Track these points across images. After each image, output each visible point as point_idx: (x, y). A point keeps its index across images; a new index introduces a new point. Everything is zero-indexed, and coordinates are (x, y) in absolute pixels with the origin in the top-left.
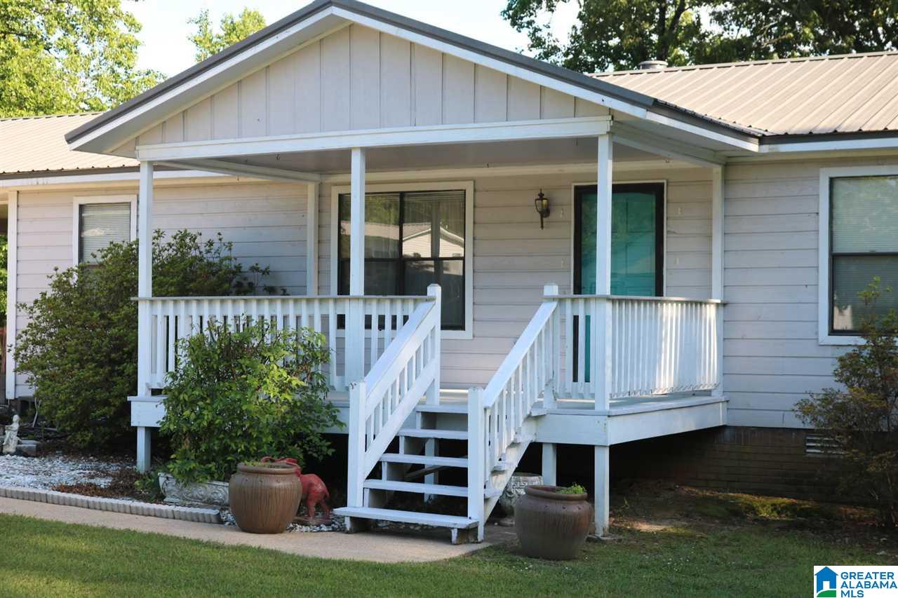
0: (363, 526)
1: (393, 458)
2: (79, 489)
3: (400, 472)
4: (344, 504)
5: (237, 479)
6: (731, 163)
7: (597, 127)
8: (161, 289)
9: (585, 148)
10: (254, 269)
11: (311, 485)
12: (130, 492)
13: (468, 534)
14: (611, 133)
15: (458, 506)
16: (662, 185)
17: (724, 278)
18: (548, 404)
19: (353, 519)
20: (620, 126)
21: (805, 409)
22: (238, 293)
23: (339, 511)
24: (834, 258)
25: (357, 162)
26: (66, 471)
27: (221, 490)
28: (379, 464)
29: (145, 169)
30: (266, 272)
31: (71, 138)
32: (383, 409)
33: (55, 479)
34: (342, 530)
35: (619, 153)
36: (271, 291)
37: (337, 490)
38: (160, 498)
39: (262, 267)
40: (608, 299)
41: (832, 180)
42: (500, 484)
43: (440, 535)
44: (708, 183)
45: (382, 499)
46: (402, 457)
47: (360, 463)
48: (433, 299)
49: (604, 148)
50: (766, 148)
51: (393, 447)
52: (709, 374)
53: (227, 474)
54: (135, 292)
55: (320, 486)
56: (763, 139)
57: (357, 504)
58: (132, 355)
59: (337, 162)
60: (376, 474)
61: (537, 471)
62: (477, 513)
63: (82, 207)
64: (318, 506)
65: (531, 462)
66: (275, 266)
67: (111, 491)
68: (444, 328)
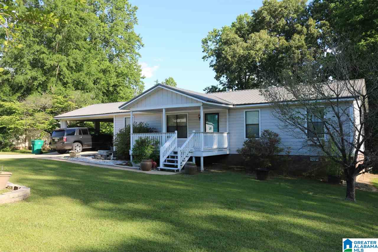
0: (162, 170)
1: (168, 159)
2: (120, 165)
3: (169, 161)
4: (159, 166)
5: (142, 162)
6: (229, 109)
7: (201, 104)
8: (134, 132)
9: (199, 108)
10: (153, 128)
11: (154, 164)
12: (129, 165)
13: (178, 171)
14: (202, 106)
15: (177, 167)
16: (218, 113)
17: (229, 129)
18: (194, 150)
19: (160, 169)
20: (204, 104)
21: (238, 151)
22: (151, 132)
23: (158, 167)
24: (246, 125)
26: (119, 162)
27: (139, 164)
28: (165, 160)
29: (131, 112)
30: (155, 129)
31: (119, 107)
32: (166, 151)
33: (117, 163)
34: (159, 171)
35: (204, 108)
36: (156, 132)
37: (158, 164)
38: (132, 166)
39: (154, 128)
40: (202, 133)
41: (246, 112)
42: (184, 163)
43: (173, 171)
44: (226, 113)
45: (166, 165)
46: (170, 159)
47: (162, 160)
48: (175, 133)
49: (202, 108)
50: (234, 107)
51: (168, 157)
52: (226, 145)
53: (139, 162)
54: (130, 133)
55: (156, 163)
56: (233, 105)
57: (161, 166)
58: (130, 144)
61: (192, 161)
62: (179, 167)
63: (125, 118)
64: (155, 167)
65: (191, 159)
66: (156, 128)
67: (125, 165)
68: (178, 137)
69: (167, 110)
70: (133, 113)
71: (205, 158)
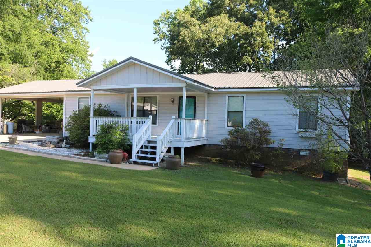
0: (135, 163)
1: (141, 149)
2: (78, 155)
3: (143, 152)
4: (132, 159)
5: (110, 153)
6: (209, 93)
7: (183, 85)
8: (95, 115)
9: (181, 89)
10: (114, 111)
11: (125, 155)
12: (88, 156)
13: (156, 165)
14: (186, 86)
15: (154, 159)
16: (195, 97)
17: (207, 115)
18: (173, 139)
19: (134, 162)
20: (188, 85)
21: (222, 141)
22: (111, 116)
23: (130, 160)
24: (228, 112)
25: (135, 90)
26: (75, 151)
27: (107, 155)
28: (139, 151)
29: (92, 91)
30: (117, 112)
31: (77, 84)
32: (140, 140)
33: (73, 153)
34: (131, 164)
35: (187, 90)
36: (118, 116)
37: (130, 156)
38: (94, 157)
39: (116, 111)
40: (185, 119)
41: (228, 97)
42: (163, 155)
43: (151, 165)
44: (205, 97)
45: (139, 158)
46: (143, 149)
47: (135, 150)
48: (150, 118)
49: (185, 89)
50: (216, 90)
51: (142, 147)
52: (204, 134)
53: (108, 152)
54: (90, 115)
55: (127, 155)
56: (215, 89)
57: (134, 158)
58: (89, 128)
59: (131, 90)
60: (138, 153)
61: (170, 152)
62: (158, 160)
63: (79, 98)
64: (126, 159)
65: (169, 151)
66: (118, 111)
67: (84, 155)
68: (152, 124)
69: (140, 90)
70: (95, 92)
71: (186, 149)
